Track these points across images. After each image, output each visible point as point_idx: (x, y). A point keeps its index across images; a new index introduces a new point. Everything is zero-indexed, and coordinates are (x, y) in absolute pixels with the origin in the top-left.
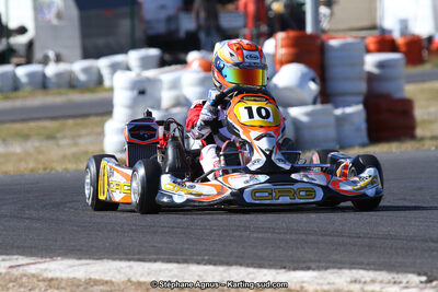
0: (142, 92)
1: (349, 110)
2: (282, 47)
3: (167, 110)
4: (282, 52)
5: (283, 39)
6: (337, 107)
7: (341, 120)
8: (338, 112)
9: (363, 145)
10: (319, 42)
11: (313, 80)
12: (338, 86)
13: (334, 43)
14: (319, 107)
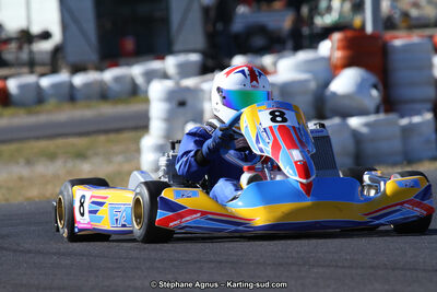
0: (182, 104)
1: (416, 119)
2: (338, 49)
4: (338, 54)
5: (341, 40)
6: (402, 116)
7: (407, 131)
8: (404, 122)
10: (380, 43)
11: (375, 87)
12: (405, 92)
13: (398, 43)
14: (382, 116)
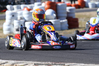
0: (13, 16)
1: (64, 21)
2: (47, 5)
3: (19, 20)
5: (47, 3)
7: (62, 23)
8: (61, 21)
9: (67, 29)
10: (55, 4)
11: (55, 13)
12: (60, 15)
13: (59, 4)
14: (56, 20)
